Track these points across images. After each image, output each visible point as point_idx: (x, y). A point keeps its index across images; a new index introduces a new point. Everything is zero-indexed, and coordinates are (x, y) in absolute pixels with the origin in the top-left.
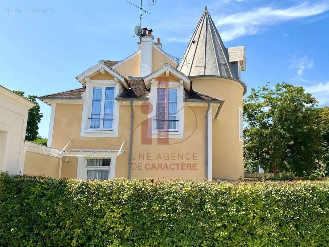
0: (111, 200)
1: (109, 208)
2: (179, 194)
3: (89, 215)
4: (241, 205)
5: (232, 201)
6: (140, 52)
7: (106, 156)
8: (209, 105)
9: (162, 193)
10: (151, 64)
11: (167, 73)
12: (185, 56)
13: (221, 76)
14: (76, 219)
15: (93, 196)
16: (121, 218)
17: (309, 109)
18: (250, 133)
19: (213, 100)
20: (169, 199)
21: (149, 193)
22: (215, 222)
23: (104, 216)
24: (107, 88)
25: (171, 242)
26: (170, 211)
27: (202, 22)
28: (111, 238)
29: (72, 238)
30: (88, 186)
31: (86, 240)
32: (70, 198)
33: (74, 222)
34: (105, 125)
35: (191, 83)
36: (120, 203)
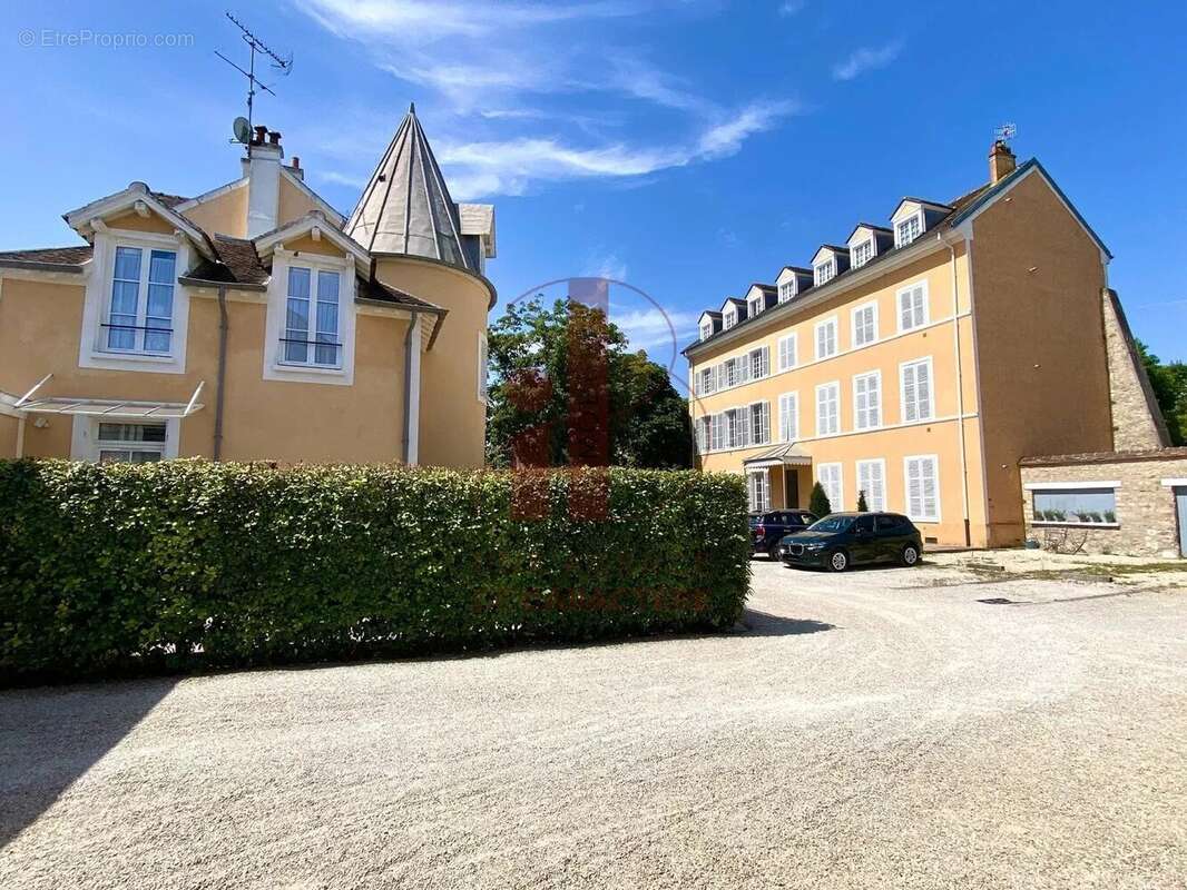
0: (167, 507)
1: (161, 527)
2: (337, 493)
3: (105, 544)
4: (474, 513)
5: (455, 506)
6: (247, 182)
7: (154, 415)
8: (414, 317)
9: (298, 490)
10: (274, 213)
11: (316, 233)
12: (361, 206)
13: (442, 262)
14: (69, 553)
15: (115, 499)
16: (192, 549)
17: (613, 354)
18: (501, 393)
19: (423, 307)
20: (314, 502)
21: (265, 491)
22: (417, 549)
23: (145, 544)
24: (155, 254)
25: (318, 594)
26: (317, 528)
27: (403, 136)
28: (166, 593)
29: (56, 601)
30: (102, 477)
31: (96, 603)
32: (48, 505)
33: (60, 562)
34: (148, 344)
35: (373, 265)
36: (190, 514)
